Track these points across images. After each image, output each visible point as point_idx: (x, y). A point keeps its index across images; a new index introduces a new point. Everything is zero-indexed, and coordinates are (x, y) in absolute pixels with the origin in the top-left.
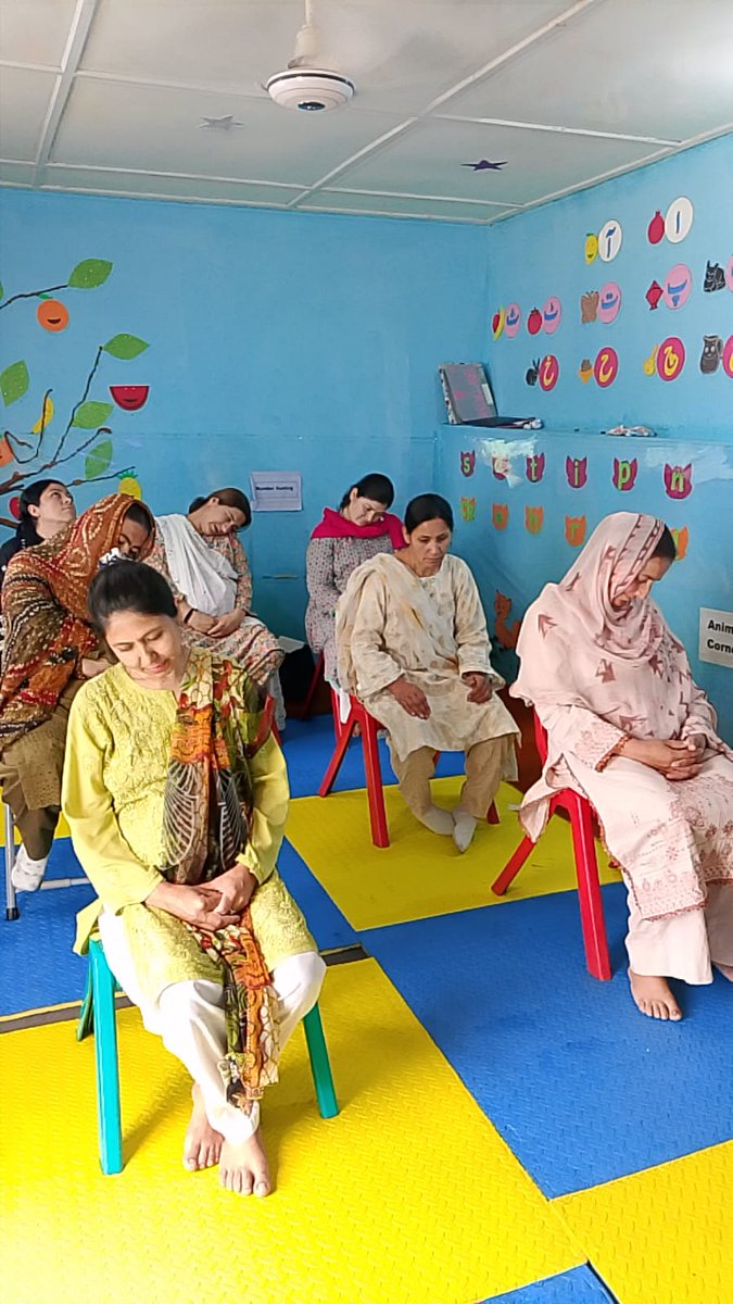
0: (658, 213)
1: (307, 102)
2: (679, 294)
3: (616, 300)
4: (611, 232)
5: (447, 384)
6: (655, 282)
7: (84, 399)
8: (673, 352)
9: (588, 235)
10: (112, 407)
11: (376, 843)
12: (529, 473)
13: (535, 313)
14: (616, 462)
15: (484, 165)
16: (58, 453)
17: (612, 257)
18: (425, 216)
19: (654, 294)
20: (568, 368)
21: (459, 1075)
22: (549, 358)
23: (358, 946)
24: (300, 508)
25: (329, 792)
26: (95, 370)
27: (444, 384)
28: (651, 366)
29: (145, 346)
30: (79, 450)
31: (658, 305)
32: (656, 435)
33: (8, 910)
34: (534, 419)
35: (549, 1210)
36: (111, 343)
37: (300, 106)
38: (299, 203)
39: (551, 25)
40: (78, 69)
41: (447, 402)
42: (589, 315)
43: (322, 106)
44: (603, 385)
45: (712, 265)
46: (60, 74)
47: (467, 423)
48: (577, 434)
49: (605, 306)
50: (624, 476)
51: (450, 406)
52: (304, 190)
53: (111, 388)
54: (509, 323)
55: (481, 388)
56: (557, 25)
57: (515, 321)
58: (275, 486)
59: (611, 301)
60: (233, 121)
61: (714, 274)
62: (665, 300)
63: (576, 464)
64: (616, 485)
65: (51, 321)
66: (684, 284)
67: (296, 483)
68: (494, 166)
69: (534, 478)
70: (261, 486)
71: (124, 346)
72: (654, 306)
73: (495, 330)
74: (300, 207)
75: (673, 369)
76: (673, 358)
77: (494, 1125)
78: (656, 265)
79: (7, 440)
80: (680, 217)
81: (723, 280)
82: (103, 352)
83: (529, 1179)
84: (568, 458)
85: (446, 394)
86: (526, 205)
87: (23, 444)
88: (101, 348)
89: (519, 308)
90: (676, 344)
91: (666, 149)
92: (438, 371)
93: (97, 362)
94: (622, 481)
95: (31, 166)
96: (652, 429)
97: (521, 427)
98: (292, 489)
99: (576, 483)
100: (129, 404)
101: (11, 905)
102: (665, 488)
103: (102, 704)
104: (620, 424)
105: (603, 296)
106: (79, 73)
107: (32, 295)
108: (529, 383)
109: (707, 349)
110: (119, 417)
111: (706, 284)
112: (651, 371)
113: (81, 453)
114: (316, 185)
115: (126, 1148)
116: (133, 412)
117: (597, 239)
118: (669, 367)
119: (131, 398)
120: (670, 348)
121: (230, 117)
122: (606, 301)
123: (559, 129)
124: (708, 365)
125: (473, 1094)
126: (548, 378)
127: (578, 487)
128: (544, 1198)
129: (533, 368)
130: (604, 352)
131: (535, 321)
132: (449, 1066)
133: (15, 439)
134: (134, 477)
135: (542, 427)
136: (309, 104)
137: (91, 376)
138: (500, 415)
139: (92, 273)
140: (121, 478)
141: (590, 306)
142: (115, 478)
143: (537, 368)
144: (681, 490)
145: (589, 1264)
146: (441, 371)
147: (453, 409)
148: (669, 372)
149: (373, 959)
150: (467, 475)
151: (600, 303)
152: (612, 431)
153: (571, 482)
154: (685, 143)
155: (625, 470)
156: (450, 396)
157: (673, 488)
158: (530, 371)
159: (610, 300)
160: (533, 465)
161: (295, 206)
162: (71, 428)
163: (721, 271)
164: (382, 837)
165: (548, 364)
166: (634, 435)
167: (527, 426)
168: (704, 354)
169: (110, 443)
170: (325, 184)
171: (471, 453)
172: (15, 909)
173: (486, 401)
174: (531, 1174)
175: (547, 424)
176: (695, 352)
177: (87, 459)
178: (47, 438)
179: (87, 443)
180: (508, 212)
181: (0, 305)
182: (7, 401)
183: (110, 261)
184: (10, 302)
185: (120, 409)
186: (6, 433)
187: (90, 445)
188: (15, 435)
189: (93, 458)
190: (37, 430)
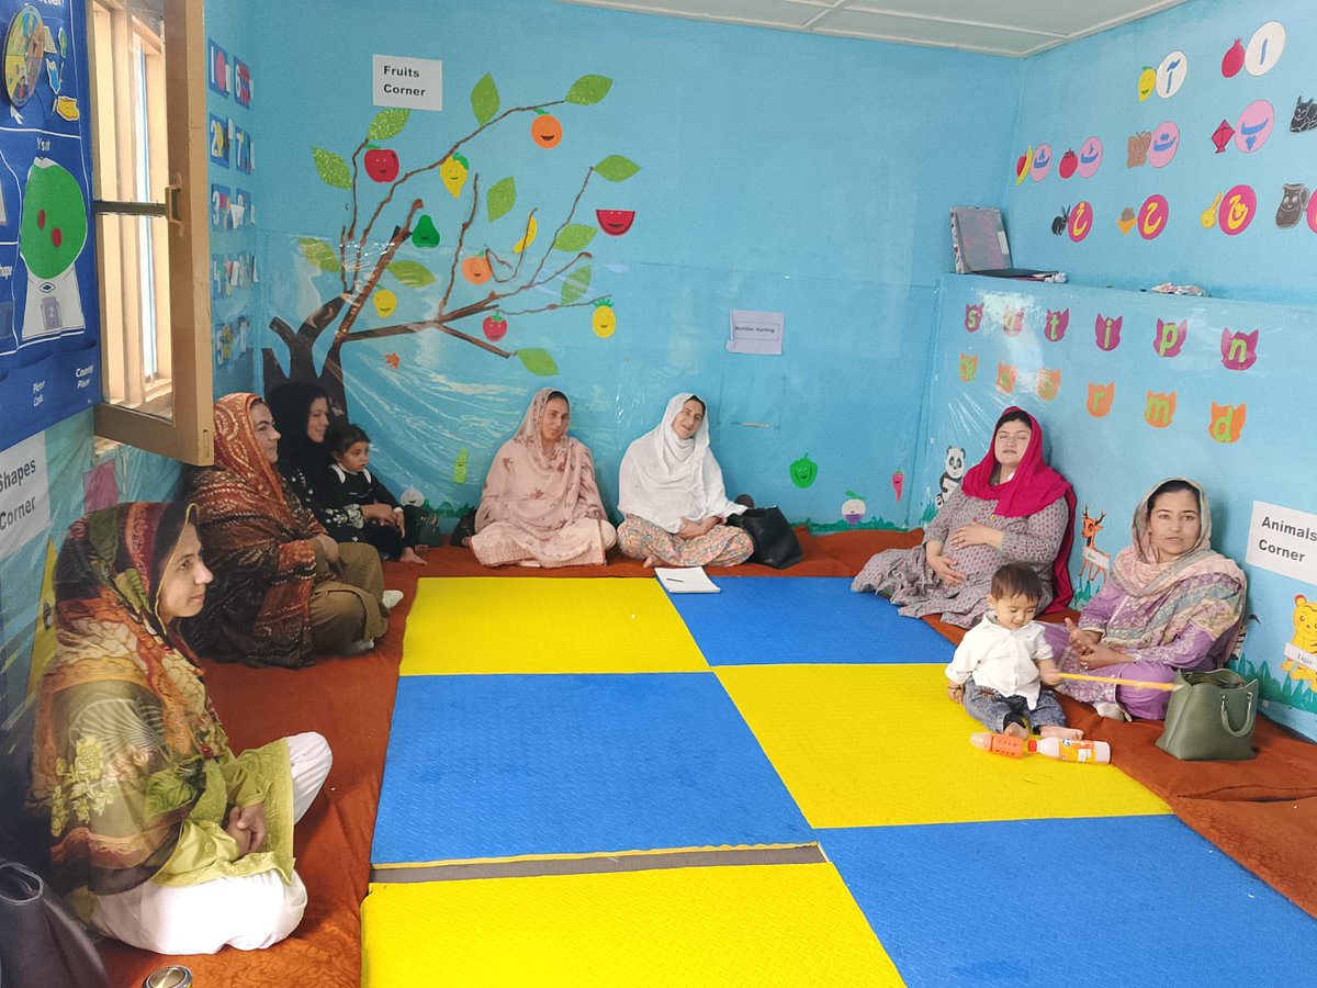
0: (1237, 42)
2: (1256, 135)
3: (1172, 143)
4: (1173, 65)
5: (958, 229)
6: (1224, 122)
7: (569, 220)
8: (1241, 202)
9: (1145, 68)
10: (596, 230)
12: (1048, 332)
13: (1070, 154)
14: (1160, 324)
16: (536, 274)
17: (1171, 93)
18: (953, 45)
19: (1222, 136)
20: (1106, 217)
22: (1082, 205)
24: (779, 353)
26: (583, 190)
27: (954, 229)
28: (1211, 217)
29: (635, 169)
30: (557, 273)
31: (1227, 147)
32: (1211, 295)
34: (1058, 272)
36: (602, 164)
38: (816, 24)
41: (956, 249)
42: (1136, 160)
44: (1148, 237)
45: (1305, 100)
47: (977, 273)
48: (1110, 291)
49: (1158, 148)
50: (1169, 340)
51: (959, 254)
52: (824, 8)
53: (598, 211)
54: (1038, 165)
55: (996, 236)
57: (1044, 164)
58: (754, 326)
59: (1166, 143)
61: (1306, 111)
62: (1236, 142)
63: (1109, 323)
64: (1158, 349)
65: (544, 137)
66: (1265, 123)
67: (779, 324)
69: (1053, 337)
70: (740, 326)
71: (617, 168)
72: (1221, 149)
73: (1019, 174)
74: (816, 29)
75: (1239, 223)
76: (1241, 209)
78: (1228, 101)
79: (488, 259)
80: (1266, 47)
82: (593, 172)
84: (1099, 316)
85: (955, 239)
86: (1071, 35)
87: (503, 263)
88: (591, 169)
89: (1051, 151)
90: (1247, 195)
92: (948, 215)
93: (586, 182)
94: (1164, 345)
96: (1205, 289)
97: (1042, 280)
98: (773, 331)
99: (1107, 345)
100: (615, 230)
102: (1222, 358)
105: (1156, 137)
107: (529, 108)
108: (1054, 232)
109: (1287, 199)
110: (601, 240)
111: (1294, 123)
112: (1211, 223)
113: (559, 276)
114: (838, 3)
116: (616, 237)
117: (1156, 73)
119: (616, 223)
120: (1238, 198)
122: (1160, 143)
124: (1286, 218)
126: (1079, 227)
127: (1109, 349)
129: (1062, 216)
130: (1151, 200)
131: (1069, 165)
133: (496, 257)
134: (610, 306)
135: (1067, 281)
137: (578, 197)
138: (1015, 267)
139: (592, 89)
140: (597, 306)
141: (1138, 149)
142: (592, 305)
144: (1242, 360)
146: (952, 214)
147: (963, 256)
148: (1233, 225)
150: (972, 330)
151: (1152, 143)
152: (1158, 288)
153: (1100, 344)
155: (1170, 333)
156: (960, 241)
157: (1231, 358)
159: (1164, 142)
160: (1055, 322)
161: (811, 27)
162: (553, 249)
163: (1316, 108)
165: (1081, 212)
166: (1184, 295)
167: (1048, 279)
168: (1283, 205)
170: (845, 3)
171: (978, 306)
173: (1000, 250)
175: (1073, 278)
176: (1269, 202)
177: (565, 284)
178: (526, 259)
179: (567, 267)
180: (1050, 44)
181: (496, 117)
182: (493, 217)
183: (610, 77)
184: (505, 115)
185: (604, 233)
186: (488, 251)
187: (569, 269)
188: (495, 252)
189: (571, 282)
190: (518, 249)
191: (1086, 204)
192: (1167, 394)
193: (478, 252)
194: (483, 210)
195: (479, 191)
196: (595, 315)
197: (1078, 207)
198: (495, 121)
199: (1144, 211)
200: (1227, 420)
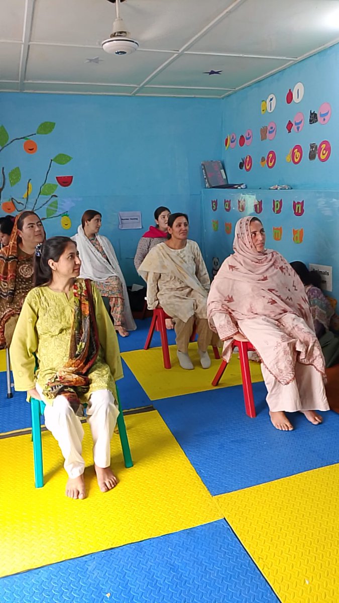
0: (290, 90)
1: (119, 51)
2: (299, 125)
3: (274, 130)
4: (271, 100)
5: (205, 171)
6: (290, 121)
7: (45, 182)
8: (298, 151)
9: (262, 101)
10: (57, 185)
11: (165, 367)
12: (239, 208)
13: (242, 137)
14: (274, 201)
15: (212, 72)
16: (34, 207)
17: (272, 110)
18: (193, 96)
19: (290, 126)
20: (256, 161)
21: (185, 452)
22: (248, 157)
23: (151, 406)
24: (141, 228)
25: (148, 348)
26: (49, 170)
27: (204, 171)
28: (289, 158)
29: (70, 158)
30: (43, 205)
31: (291, 131)
32: (292, 189)
33: (8, 394)
34: (243, 184)
35: (212, 500)
36: (56, 158)
37: (116, 53)
38: (136, 93)
39: (225, 12)
40: (30, 41)
41: (205, 178)
42: (264, 138)
43: (125, 53)
44: (270, 167)
45: (312, 112)
46: (22, 44)
47: (214, 187)
48: (260, 190)
49: (270, 132)
50: (277, 207)
51: (206, 180)
52: (137, 87)
53: (57, 178)
54: (232, 142)
55: (221, 172)
56: (227, 12)
57: (234, 141)
58: (129, 218)
60: (99, 59)
61: (313, 116)
62: (294, 128)
63: (259, 203)
64: (274, 211)
65: (29, 149)
66: (301, 121)
67: (139, 216)
68: (217, 73)
69: (241, 210)
70: (123, 218)
71: (62, 159)
72: (290, 131)
73: (226, 145)
74: (136, 95)
76: (298, 154)
77: (196, 470)
78: (290, 113)
79: (13, 202)
80: (299, 91)
81: (317, 118)
82: (52, 162)
83: (206, 489)
84: (255, 201)
85: (205, 175)
86: (237, 89)
87: (19, 203)
88: (52, 160)
89: (236, 135)
90: (298, 147)
91: (291, 62)
93: (50, 166)
94: (276, 209)
95: (18, 83)
96: (289, 186)
97: (237, 188)
98: (137, 219)
99: (258, 212)
100: (64, 184)
101: (9, 392)
102: (294, 212)
103: (37, 298)
104: (276, 184)
105: (269, 128)
106: (31, 43)
107: (21, 138)
108: (240, 168)
109: (311, 150)
110: (60, 189)
111: (310, 121)
112: (289, 160)
114: (141, 85)
115: (44, 480)
116: (66, 187)
117: (266, 102)
118: (297, 158)
119: (65, 181)
120: (297, 150)
121: (98, 58)
122: (270, 130)
123: (241, 55)
124: (312, 157)
125: (189, 459)
126: (248, 165)
128: (211, 496)
130: (270, 153)
131: (242, 141)
132: (181, 449)
133: (16, 201)
134: (67, 216)
135: (246, 188)
136: (120, 52)
137: (48, 173)
138: (229, 183)
139: (47, 127)
140: (62, 217)
141: (264, 132)
142: (60, 216)
143: (243, 161)
144: (300, 212)
145: (225, 519)
146: (202, 164)
147: (208, 181)
148: (296, 160)
149: (156, 411)
150: (215, 210)
151: (268, 130)
152: (272, 188)
153: (256, 211)
154: (299, 59)
155: (277, 204)
156: (206, 176)
157: (297, 211)
158: (241, 163)
159: (272, 130)
160: (241, 204)
161: (134, 94)
162: (40, 196)
163: (316, 114)
164: (168, 365)
165: (248, 159)
166: (281, 189)
167: (239, 187)
168: (310, 152)
169: (57, 201)
170: (145, 84)
171: (216, 200)
172: (11, 394)
173: (222, 177)
174: (207, 488)
175: (248, 186)
176: (306, 151)
177: (47, 208)
178: (29, 200)
179: (47, 202)
180: (229, 93)
181: (8, 143)
182: (12, 184)
183: (54, 122)
184: (12, 142)
185: (61, 186)
186: (12, 199)
187: (48, 203)
188: (16, 199)
189: (49, 208)
190: (25, 196)
191: (250, 156)
192: (279, 228)
193: (8, 199)
194: (7, 181)
195: (5, 174)
196: (62, 220)
197: (247, 158)
198: (8, 145)
199: (268, 157)
200: (298, 235)
